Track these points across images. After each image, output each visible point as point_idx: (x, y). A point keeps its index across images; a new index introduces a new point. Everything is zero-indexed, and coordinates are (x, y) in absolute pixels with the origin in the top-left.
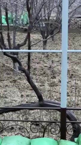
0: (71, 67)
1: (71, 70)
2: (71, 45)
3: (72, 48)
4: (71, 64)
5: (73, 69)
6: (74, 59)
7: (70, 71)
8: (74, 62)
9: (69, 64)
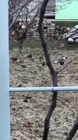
0: (34, 116)
1: (33, 122)
2: (36, 72)
3: (38, 78)
4: (35, 110)
5: (38, 120)
6: (41, 99)
7: (32, 124)
8: (39, 106)
9: (31, 111)
